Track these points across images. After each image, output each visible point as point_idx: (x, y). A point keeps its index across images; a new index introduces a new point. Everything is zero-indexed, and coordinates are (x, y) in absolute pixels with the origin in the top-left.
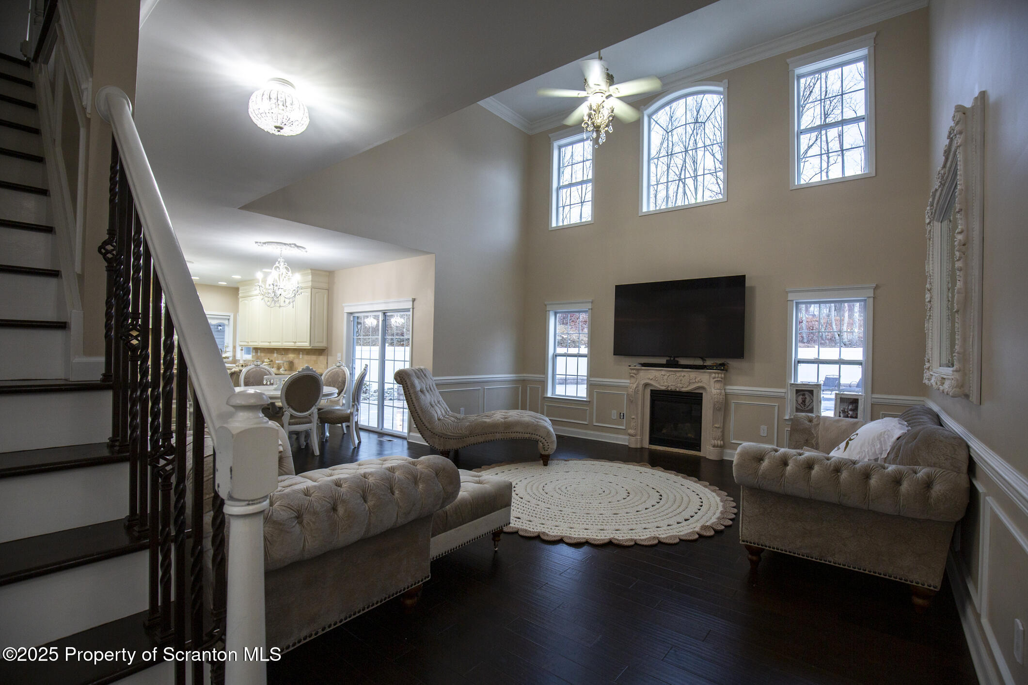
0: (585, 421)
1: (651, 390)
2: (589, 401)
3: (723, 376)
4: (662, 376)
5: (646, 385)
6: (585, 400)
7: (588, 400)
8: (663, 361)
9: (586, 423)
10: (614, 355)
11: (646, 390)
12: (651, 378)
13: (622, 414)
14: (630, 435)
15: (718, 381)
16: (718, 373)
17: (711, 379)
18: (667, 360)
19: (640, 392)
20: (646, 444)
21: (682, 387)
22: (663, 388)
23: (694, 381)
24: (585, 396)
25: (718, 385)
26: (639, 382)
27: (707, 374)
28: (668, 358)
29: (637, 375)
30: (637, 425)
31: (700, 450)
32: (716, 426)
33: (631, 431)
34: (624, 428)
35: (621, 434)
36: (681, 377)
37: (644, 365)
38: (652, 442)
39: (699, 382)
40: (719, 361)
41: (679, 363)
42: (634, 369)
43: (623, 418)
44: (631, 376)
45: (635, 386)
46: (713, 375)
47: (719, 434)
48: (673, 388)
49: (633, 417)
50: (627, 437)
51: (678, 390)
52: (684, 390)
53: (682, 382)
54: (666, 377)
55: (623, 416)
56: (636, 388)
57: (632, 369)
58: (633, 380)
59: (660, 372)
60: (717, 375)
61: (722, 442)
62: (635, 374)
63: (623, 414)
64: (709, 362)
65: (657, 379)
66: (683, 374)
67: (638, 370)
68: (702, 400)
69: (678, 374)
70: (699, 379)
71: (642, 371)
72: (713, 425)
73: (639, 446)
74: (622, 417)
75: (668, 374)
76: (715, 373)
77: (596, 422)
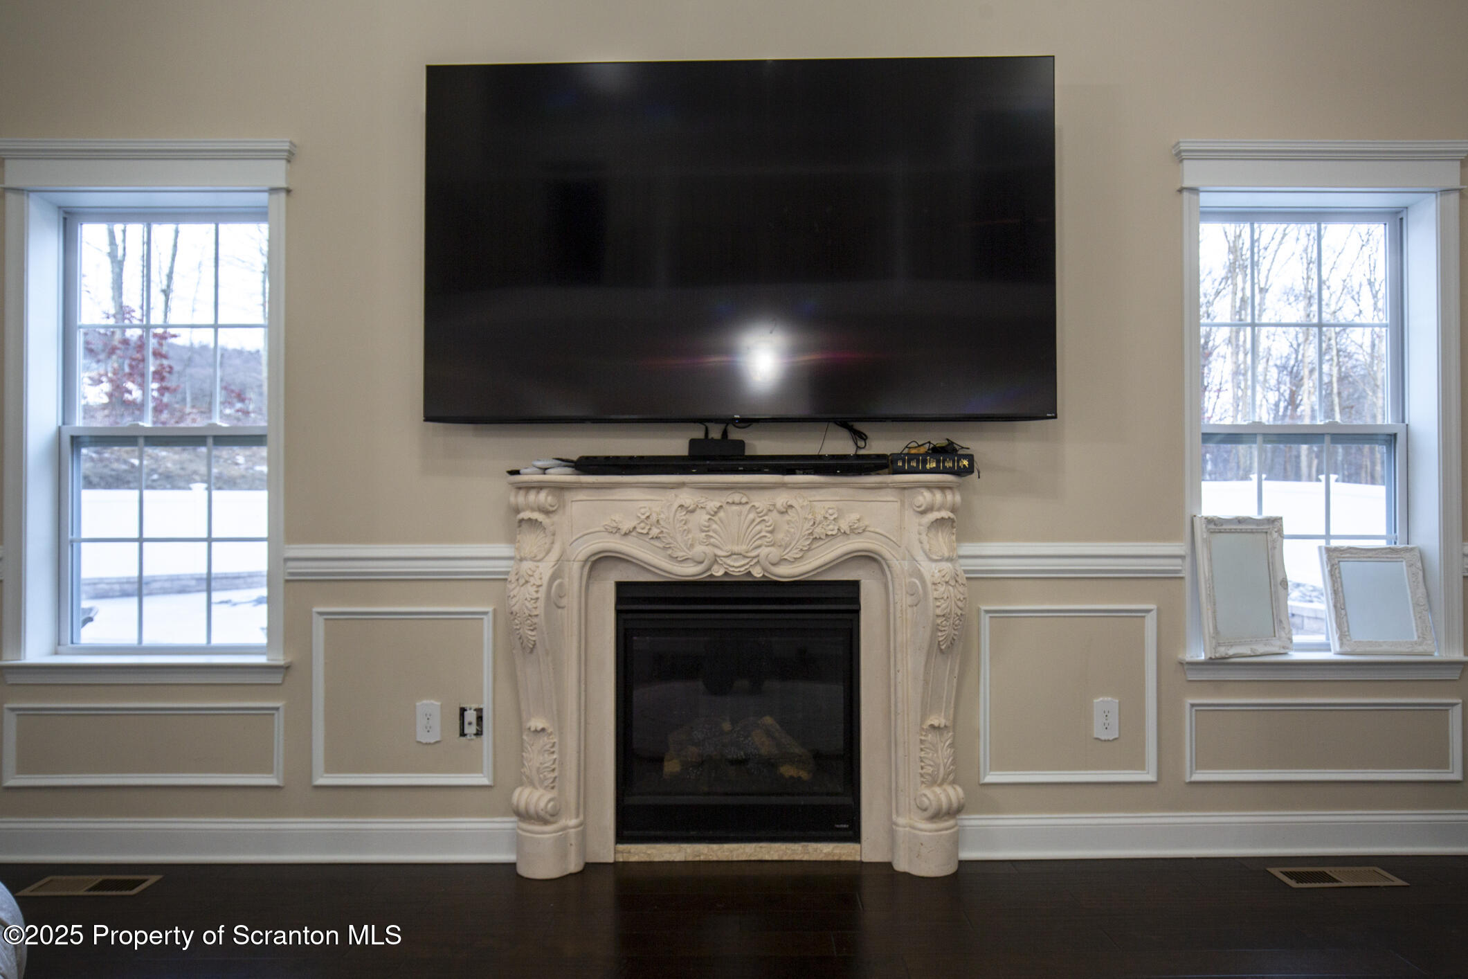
0: (267, 769)
1: (620, 585)
2: (286, 668)
3: (958, 498)
4: (681, 515)
5: (600, 561)
6: (261, 660)
7: (280, 660)
8: (675, 444)
9: (272, 781)
10: (428, 418)
11: (595, 588)
12: (626, 527)
13: (471, 716)
14: (524, 815)
15: (940, 522)
16: (942, 488)
17: (909, 513)
18: (693, 443)
19: (572, 601)
20: (606, 849)
21: (783, 560)
22: (688, 571)
23: (832, 529)
24: (261, 639)
25: (942, 542)
26: (563, 553)
27: (889, 496)
28: (698, 433)
29: (556, 518)
30: (562, 764)
31: (853, 834)
32: (936, 723)
33: (534, 797)
34: (485, 781)
35: (467, 814)
36: (775, 514)
37: (587, 465)
38: (627, 830)
39: (852, 530)
40: (938, 436)
41: (748, 452)
42: (539, 487)
43: (479, 733)
44: (521, 521)
45: (545, 570)
46: (925, 497)
47: (943, 755)
48: (736, 568)
49: (537, 723)
50: (507, 823)
51: (757, 573)
52: (786, 572)
53: (780, 536)
54: (702, 517)
55: (480, 719)
56: (553, 578)
57: (528, 488)
58: (531, 542)
59: (671, 494)
60: (939, 496)
61: (959, 790)
62: (547, 512)
63: (479, 711)
64: (881, 444)
65: (655, 531)
66: (782, 498)
67: (559, 488)
68: (857, 612)
69: (761, 501)
70: (854, 516)
71: (581, 495)
72: (923, 718)
73: (574, 866)
74: (471, 730)
75: (713, 504)
76: (929, 487)
77: (330, 768)
